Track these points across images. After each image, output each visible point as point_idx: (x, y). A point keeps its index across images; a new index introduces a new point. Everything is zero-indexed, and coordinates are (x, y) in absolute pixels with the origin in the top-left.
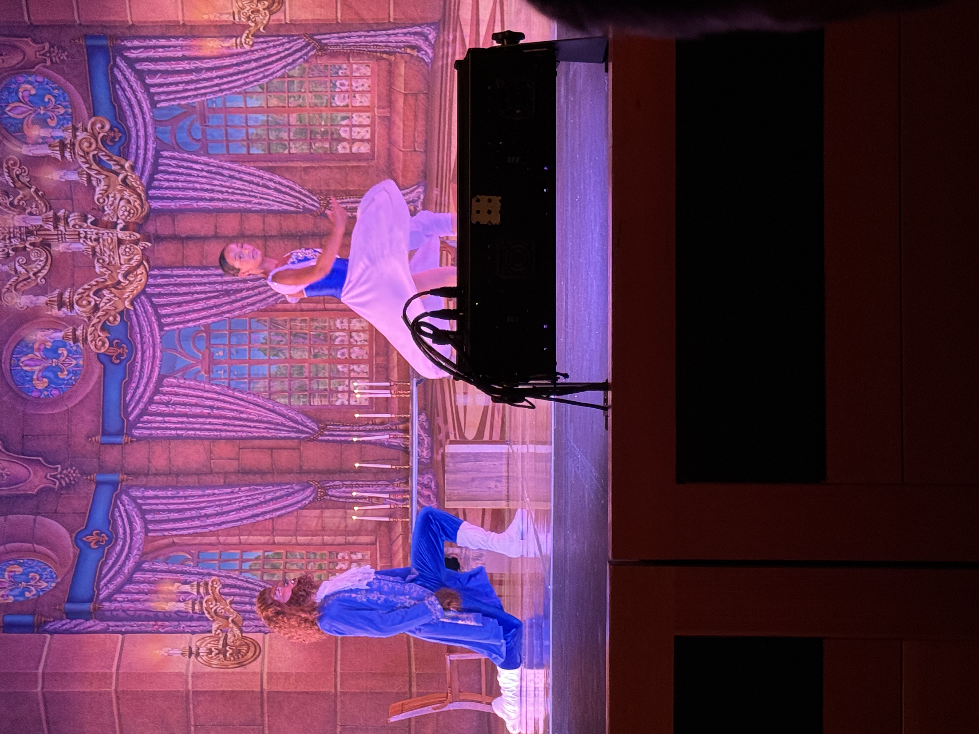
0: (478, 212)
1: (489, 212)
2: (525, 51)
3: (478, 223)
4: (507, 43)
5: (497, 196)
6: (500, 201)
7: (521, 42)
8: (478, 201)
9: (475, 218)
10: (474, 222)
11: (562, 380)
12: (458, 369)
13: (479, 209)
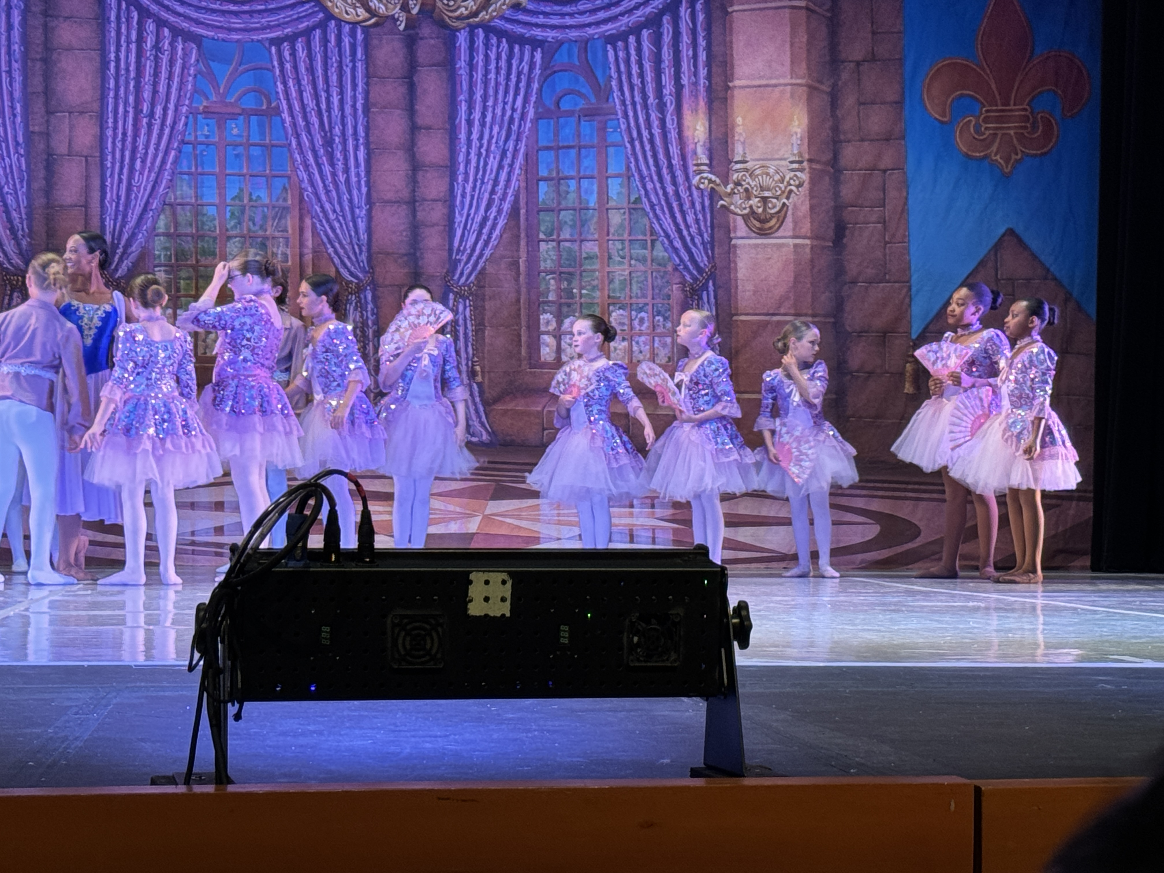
0: (487, 582)
1: (487, 599)
2: (723, 650)
3: (471, 582)
4: (734, 625)
5: (511, 611)
6: (503, 615)
7: (736, 644)
8: (504, 582)
9: (477, 577)
10: (472, 576)
11: (232, 709)
12: (250, 552)
13: (491, 583)
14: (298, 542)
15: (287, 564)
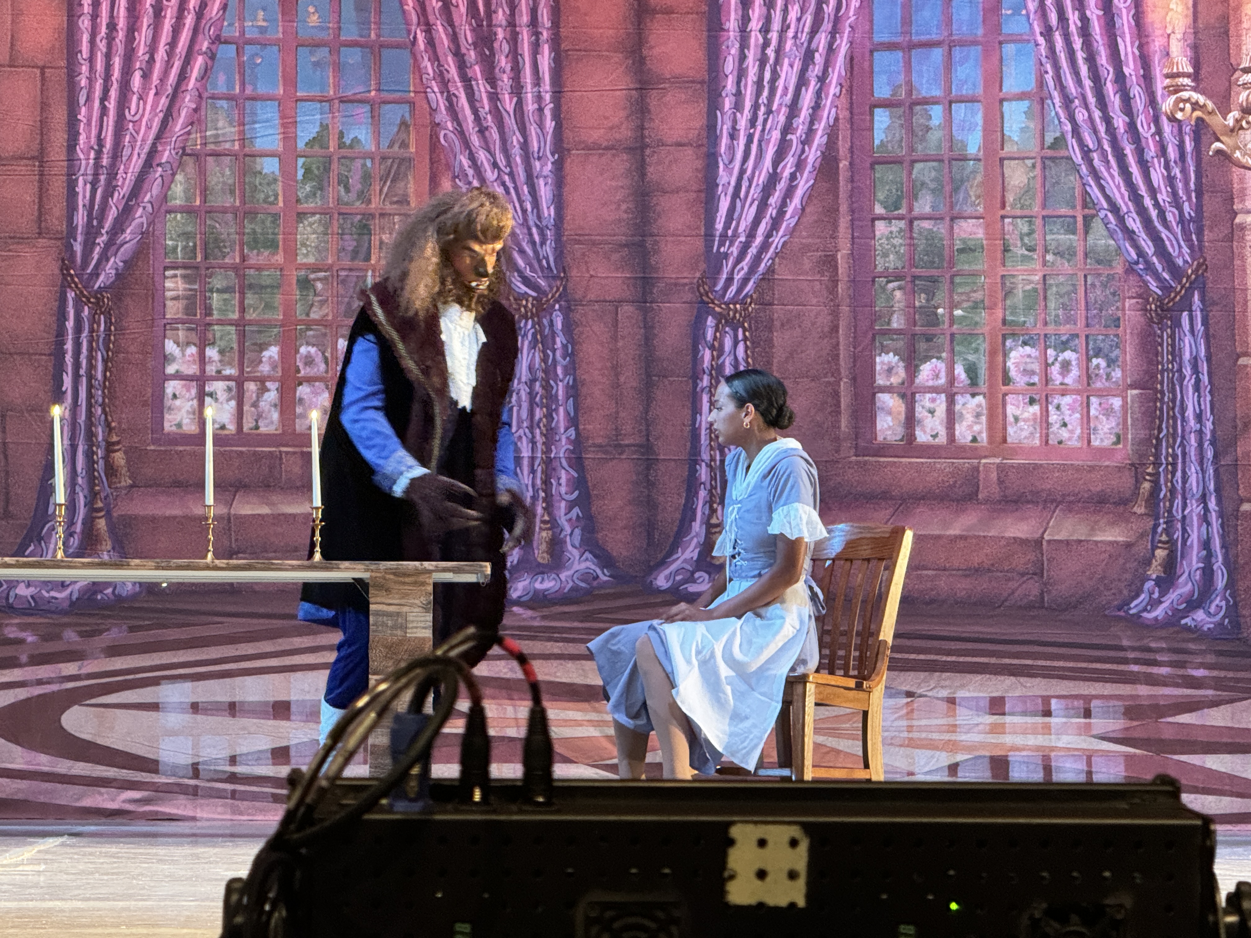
0: (762, 843)
1: (762, 874)
3: (731, 842)
4: (1229, 926)
5: (809, 896)
6: (792, 905)
8: (794, 843)
9: (744, 833)
10: (735, 832)
12: (324, 783)
13: (770, 844)
14: (411, 766)
15: (391, 806)
